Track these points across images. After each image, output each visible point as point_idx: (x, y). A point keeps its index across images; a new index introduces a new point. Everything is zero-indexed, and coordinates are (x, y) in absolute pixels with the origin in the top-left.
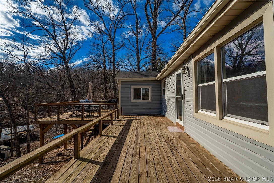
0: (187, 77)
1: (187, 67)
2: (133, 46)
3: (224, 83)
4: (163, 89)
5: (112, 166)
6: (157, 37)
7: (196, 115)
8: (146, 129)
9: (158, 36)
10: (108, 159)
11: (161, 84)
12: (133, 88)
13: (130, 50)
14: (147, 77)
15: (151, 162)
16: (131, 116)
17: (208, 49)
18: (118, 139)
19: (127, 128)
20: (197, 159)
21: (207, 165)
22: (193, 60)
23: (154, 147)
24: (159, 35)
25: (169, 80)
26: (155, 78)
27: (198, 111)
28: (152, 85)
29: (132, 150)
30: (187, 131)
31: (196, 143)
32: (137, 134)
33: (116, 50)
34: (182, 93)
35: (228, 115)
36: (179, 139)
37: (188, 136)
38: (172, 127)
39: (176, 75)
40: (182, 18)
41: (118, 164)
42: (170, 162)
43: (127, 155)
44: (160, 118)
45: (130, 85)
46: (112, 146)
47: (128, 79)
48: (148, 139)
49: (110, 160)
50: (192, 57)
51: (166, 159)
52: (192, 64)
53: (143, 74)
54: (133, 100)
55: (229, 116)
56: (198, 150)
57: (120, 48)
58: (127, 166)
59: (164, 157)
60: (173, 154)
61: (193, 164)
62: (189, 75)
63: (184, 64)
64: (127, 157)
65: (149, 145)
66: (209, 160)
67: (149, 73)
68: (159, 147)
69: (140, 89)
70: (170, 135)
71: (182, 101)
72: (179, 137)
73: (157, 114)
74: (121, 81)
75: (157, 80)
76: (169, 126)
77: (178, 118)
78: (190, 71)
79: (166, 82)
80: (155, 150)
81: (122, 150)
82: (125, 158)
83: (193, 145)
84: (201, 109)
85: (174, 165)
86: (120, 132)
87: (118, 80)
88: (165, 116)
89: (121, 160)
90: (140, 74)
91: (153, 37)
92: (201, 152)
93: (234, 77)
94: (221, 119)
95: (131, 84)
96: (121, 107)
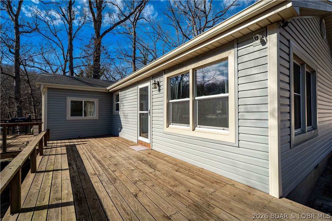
0: (157, 92)
1: (158, 82)
2: (56, 36)
3: (196, 100)
4: (115, 103)
5: (94, 200)
6: (102, 35)
7: (167, 130)
8: (105, 153)
9: (104, 34)
10: (78, 195)
11: (112, 97)
12: (69, 100)
13: (51, 41)
14: (93, 86)
15: (138, 182)
16: (67, 141)
17: (184, 69)
18: (72, 171)
19: (76, 156)
20: (176, 168)
21: (186, 170)
22: (165, 77)
23: (130, 168)
24: (106, 33)
25: (127, 94)
26: (104, 89)
27: (169, 125)
28: (100, 98)
29: (105, 177)
30: (154, 148)
31: (167, 156)
32: (97, 160)
33: (22, 33)
34: (149, 108)
35: (198, 126)
36: (149, 155)
37: (156, 151)
38: (135, 146)
39: (140, 89)
40: (132, 22)
41: (99, 195)
42: (156, 176)
43: (104, 184)
44: (114, 139)
45: (65, 96)
46: (70, 180)
47: (62, 85)
48: (116, 162)
49: (84, 195)
50: (165, 73)
51: (150, 175)
52: (163, 80)
53: (86, 81)
54: (69, 117)
55: (200, 127)
56: (172, 161)
57: (30, 32)
58: (113, 193)
59: (147, 174)
60: (154, 169)
61: (175, 172)
62: (159, 90)
63: (152, 78)
64: (106, 185)
65: (122, 168)
66: (185, 166)
67: (94, 82)
68: (135, 166)
69: (82, 102)
70: (138, 154)
71: (149, 117)
72: (149, 154)
73: (106, 135)
74: (48, 88)
75: (107, 91)
76: (131, 146)
77: (140, 136)
78: (160, 86)
79: (123, 95)
80: (133, 170)
81: (92, 181)
82: (103, 187)
83: (165, 158)
84: (171, 124)
85: (161, 177)
86: (67, 162)
87: (42, 86)
88: (118, 136)
89: (99, 191)
90: (80, 81)
91: (97, 34)
92: (176, 162)
93: (205, 96)
94: (194, 130)
95: (67, 93)
96: (46, 128)
